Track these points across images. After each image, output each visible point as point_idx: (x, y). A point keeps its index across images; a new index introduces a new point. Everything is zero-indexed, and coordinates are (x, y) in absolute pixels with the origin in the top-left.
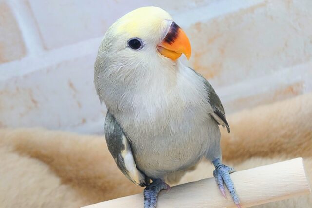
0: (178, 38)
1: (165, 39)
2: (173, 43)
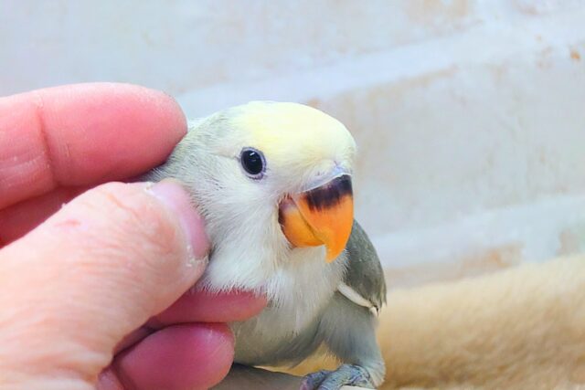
0: (332, 209)
1: (308, 192)
2: (316, 212)
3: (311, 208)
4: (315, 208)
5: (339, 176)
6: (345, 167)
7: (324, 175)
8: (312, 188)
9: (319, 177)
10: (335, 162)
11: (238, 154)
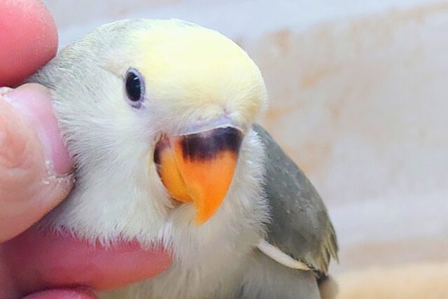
1: (184, 137)
2: (189, 163)
3: (185, 156)
4: (188, 157)
5: (224, 126)
6: (235, 118)
7: (206, 122)
8: (189, 133)
9: (199, 122)
10: (225, 110)
11: (124, 73)
